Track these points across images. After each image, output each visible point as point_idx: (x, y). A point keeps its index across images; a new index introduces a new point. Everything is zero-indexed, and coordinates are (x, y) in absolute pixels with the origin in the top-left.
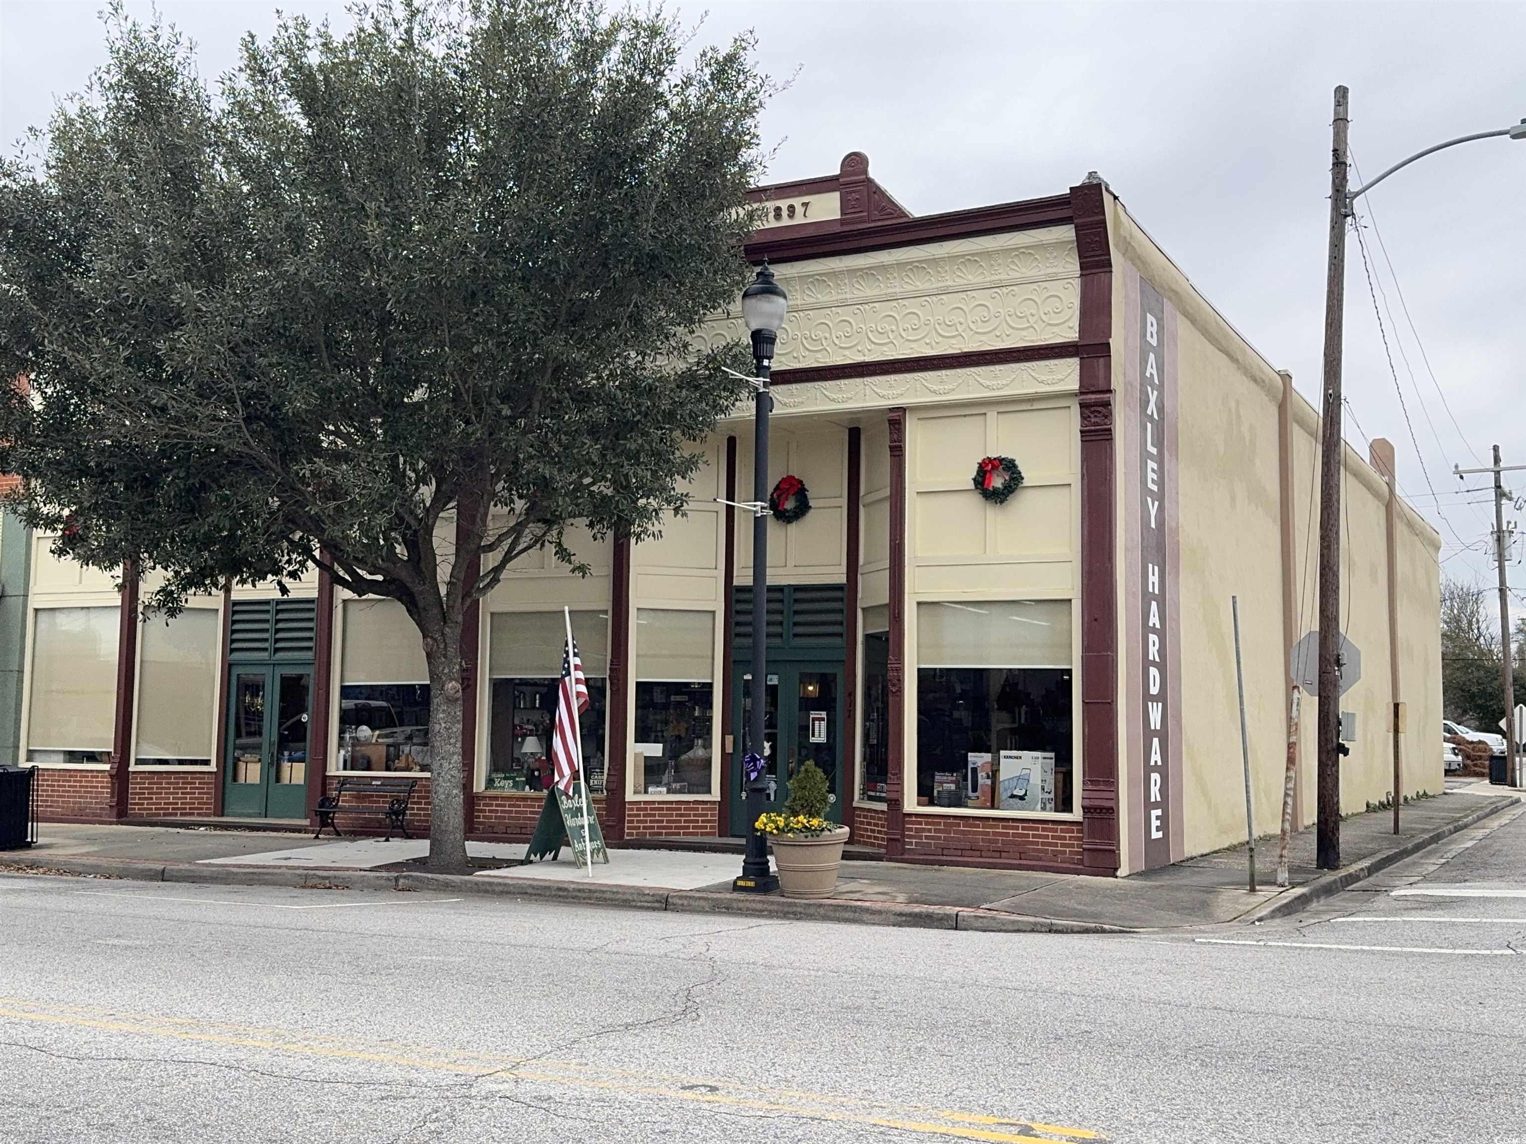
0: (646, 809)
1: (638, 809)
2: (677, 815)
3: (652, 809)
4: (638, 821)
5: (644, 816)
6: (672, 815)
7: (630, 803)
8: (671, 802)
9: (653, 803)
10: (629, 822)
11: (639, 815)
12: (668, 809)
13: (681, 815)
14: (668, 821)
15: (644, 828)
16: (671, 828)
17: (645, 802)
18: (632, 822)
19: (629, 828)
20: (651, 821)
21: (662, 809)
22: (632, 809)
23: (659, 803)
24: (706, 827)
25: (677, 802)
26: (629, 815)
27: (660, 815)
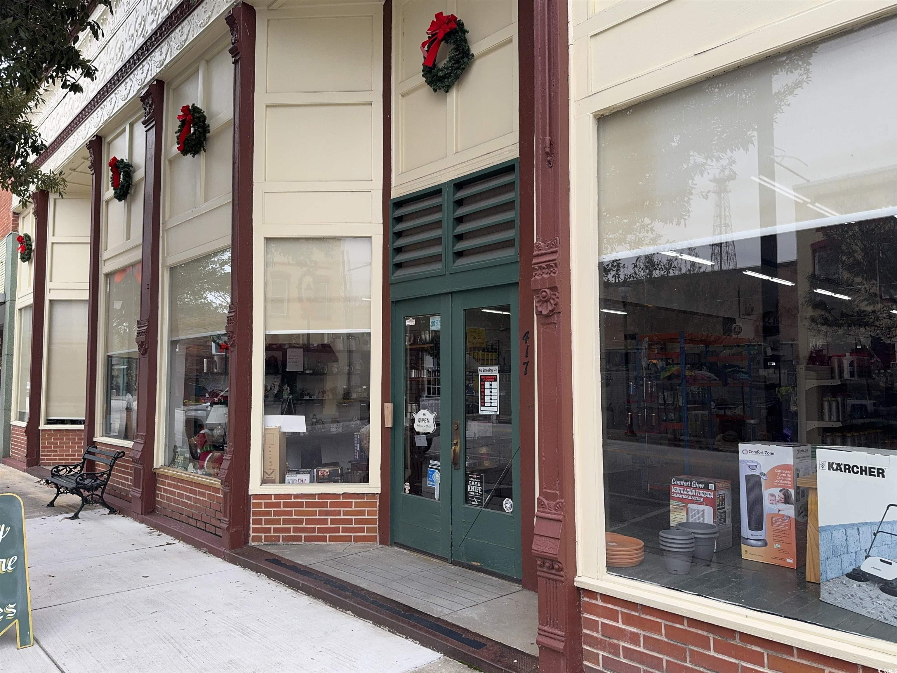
0: (278, 505)
1: (267, 505)
2: (321, 513)
3: (286, 505)
4: (267, 522)
5: (276, 513)
6: (314, 513)
7: (257, 497)
8: (313, 496)
9: (288, 496)
10: (255, 522)
11: (268, 513)
12: (308, 505)
13: (328, 513)
14: (308, 522)
15: (276, 530)
16: (313, 530)
17: (277, 496)
18: (259, 522)
19: (255, 530)
20: (285, 521)
21: (300, 505)
22: (259, 505)
23: (297, 496)
24: (362, 530)
25: (322, 496)
26: (255, 513)
27: (297, 513)
